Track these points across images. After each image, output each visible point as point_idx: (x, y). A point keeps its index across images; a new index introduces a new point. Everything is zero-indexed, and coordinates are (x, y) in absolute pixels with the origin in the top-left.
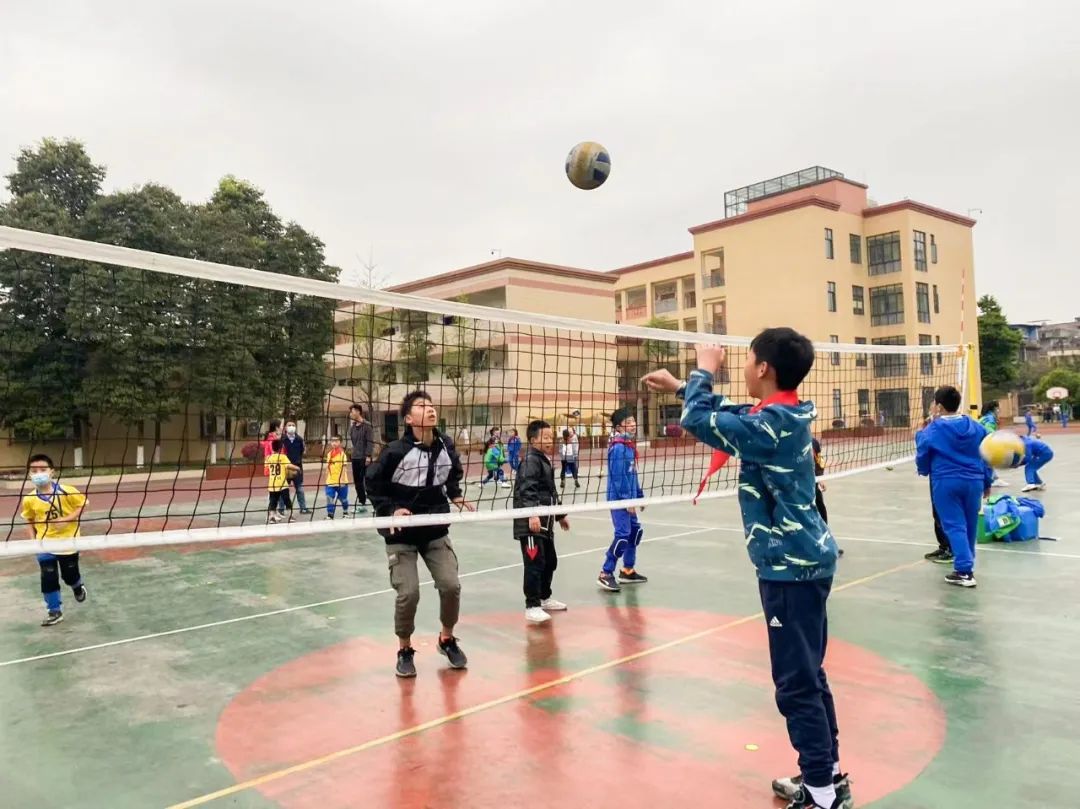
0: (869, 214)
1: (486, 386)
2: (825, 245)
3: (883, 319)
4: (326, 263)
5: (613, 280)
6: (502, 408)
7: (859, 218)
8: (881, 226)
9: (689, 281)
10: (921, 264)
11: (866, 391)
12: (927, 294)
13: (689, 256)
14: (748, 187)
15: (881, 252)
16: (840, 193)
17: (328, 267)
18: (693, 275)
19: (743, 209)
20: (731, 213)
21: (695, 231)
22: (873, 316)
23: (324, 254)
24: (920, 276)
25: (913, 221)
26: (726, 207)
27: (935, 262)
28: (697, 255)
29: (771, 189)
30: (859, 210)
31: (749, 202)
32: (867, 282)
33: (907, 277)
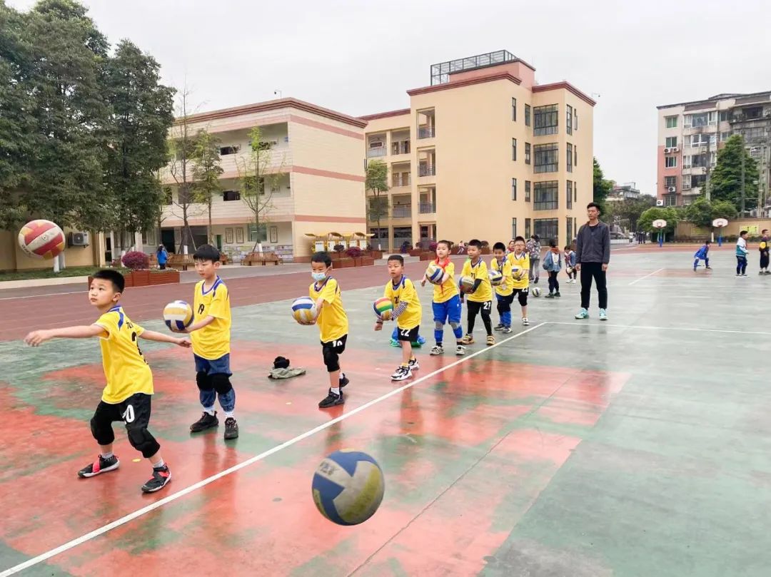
0: (536, 90)
1: (274, 207)
2: (512, 109)
3: (543, 167)
4: (159, 83)
5: (363, 126)
6: (287, 226)
7: (529, 93)
8: (545, 99)
9: (405, 132)
10: (569, 131)
11: (530, 219)
12: (571, 152)
13: (407, 112)
14: (450, 62)
15: (543, 119)
16: (522, 72)
17: (163, 87)
18: (409, 127)
19: (446, 79)
20: (436, 82)
21: (412, 93)
22: (535, 166)
23: (159, 75)
24: (568, 139)
25: (566, 98)
26: (432, 76)
27: (576, 129)
28: (413, 112)
29: (468, 65)
30: (530, 87)
31: (450, 74)
32: (534, 141)
33: (560, 138)
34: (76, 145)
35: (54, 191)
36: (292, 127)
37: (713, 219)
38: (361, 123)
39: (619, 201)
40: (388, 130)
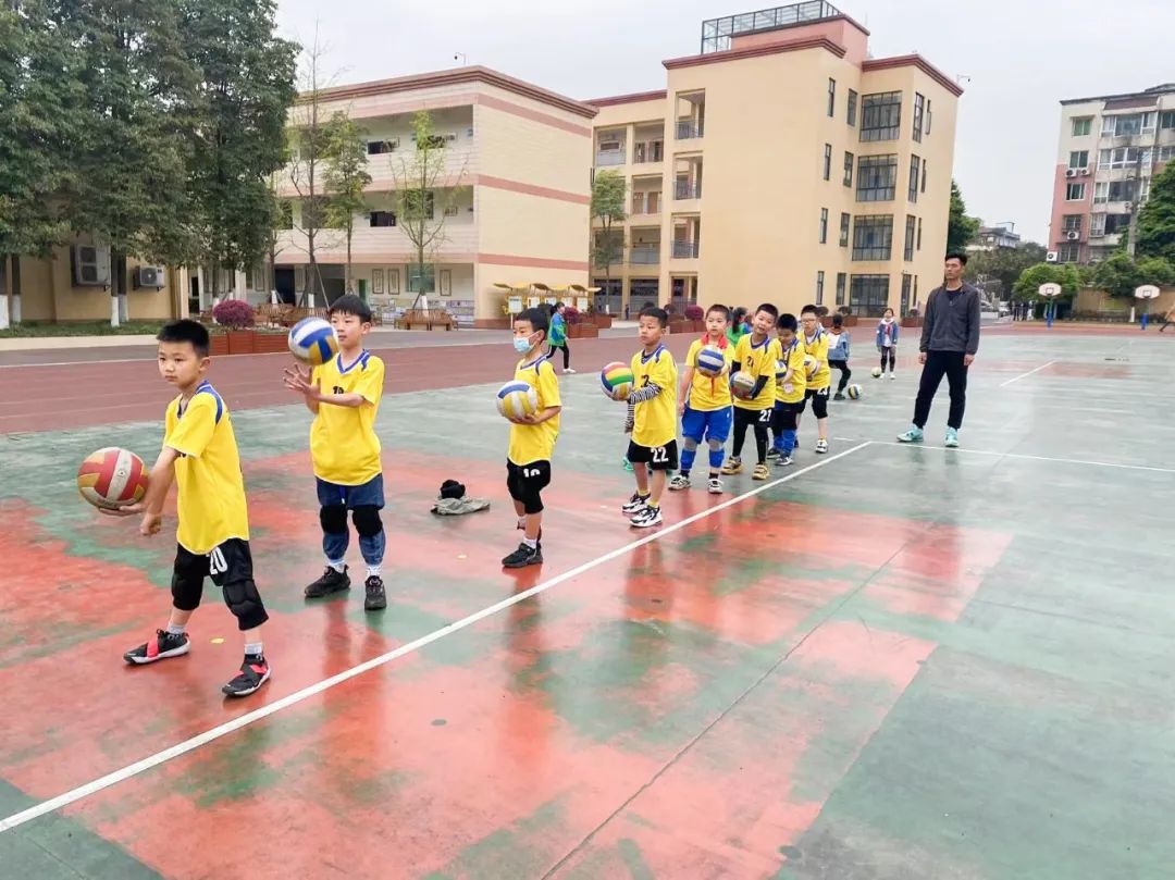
0: (868, 67)
2: (828, 96)
3: (871, 194)
4: (275, 34)
5: (590, 115)
6: (461, 272)
7: (857, 71)
8: (881, 83)
9: (657, 127)
10: (917, 136)
11: (845, 275)
12: (917, 170)
13: (661, 95)
14: (733, 17)
15: (876, 115)
16: (848, 38)
17: (280, 41)
18: (663, 120)
19: (725, 45)
20: (709, 49)
21: (669, 65)
22: (859, 189)
23: (276, 21)
24: (914, 148)
25: (920, 81)
26: (703, 39)
27: (928, 133)
28: (671, 96)
29: (762, 23)
30: (859, 61)
31: (733, 36)
32: (859, 150)
33: (902, 147)
34: (145, 129)
35: (111, 201)
36: (481, 114)
37: (1138, 286)
38: (586, 110)
39: (986, 251)
40: (630, 124)
